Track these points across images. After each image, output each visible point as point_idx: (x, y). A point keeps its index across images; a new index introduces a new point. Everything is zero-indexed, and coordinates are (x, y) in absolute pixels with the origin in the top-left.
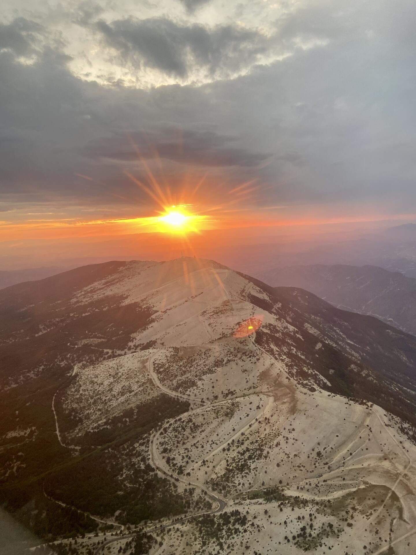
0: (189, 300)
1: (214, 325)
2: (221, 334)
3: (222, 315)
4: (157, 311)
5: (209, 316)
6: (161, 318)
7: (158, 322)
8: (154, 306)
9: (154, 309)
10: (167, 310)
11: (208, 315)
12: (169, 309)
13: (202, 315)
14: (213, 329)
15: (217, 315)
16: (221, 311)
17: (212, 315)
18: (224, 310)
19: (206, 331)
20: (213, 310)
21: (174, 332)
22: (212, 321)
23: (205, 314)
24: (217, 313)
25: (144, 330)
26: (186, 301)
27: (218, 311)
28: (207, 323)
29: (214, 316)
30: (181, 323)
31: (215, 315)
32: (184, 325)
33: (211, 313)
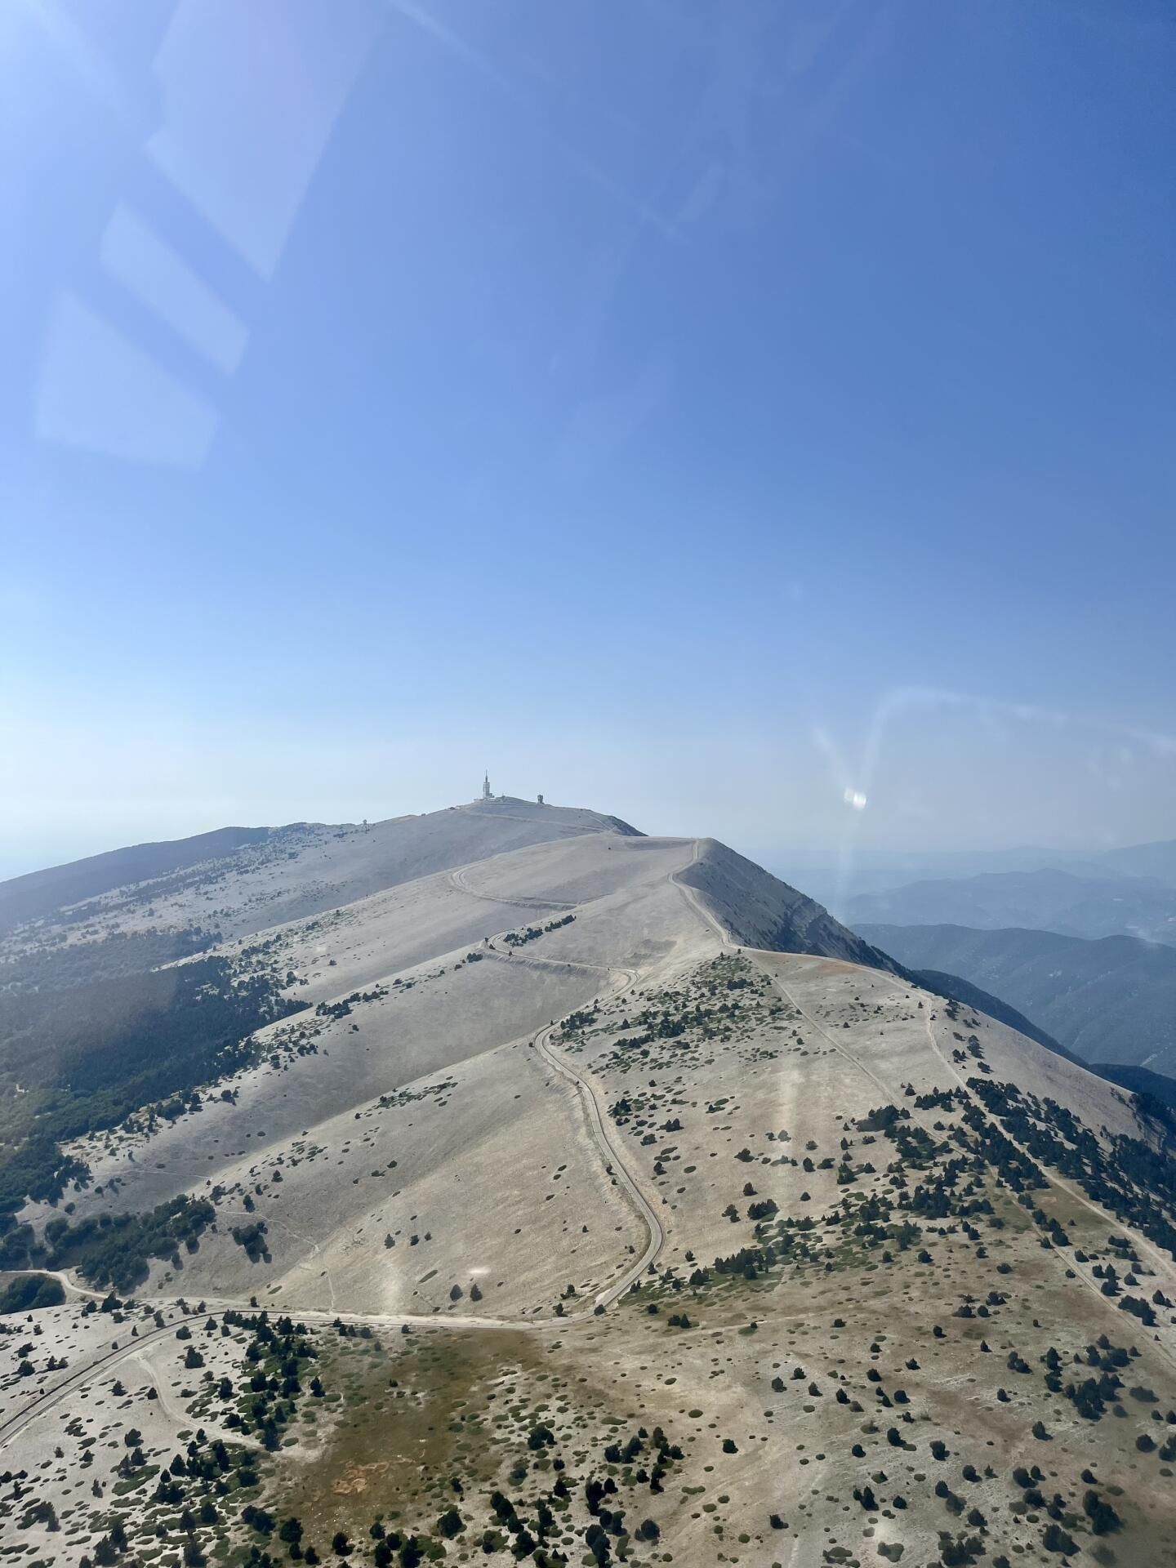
0: (490, 952)
1: (661, 1118)
2: (743, 1213)
3: (716, 1047)
4: (300, 1006)
5: (617, 1049)
6: (304, 1042)
7: (276, 1066)
8: (291, 979)
9: (286, 994)
10: (355, 998)
11: (609, 1044)
12: (367, 998)
13: (567, 1036)
14: (656, 1150)
15: (672, 1040)
16: (700, 1018)
17: (635, 1043)
18: (724, 1009)
19: (597, 1166)
20: (637, 1007)
21: (357, 1142)
22: (636, 1084)
23: (587, 1029)
24: (671, 1029)
25: (172, 1114)
26: (473, 958)
27: (676, 1018)
28: (600, 1094)
29: (653, 1049)
30: (415, 1087)
31: (660, 1042)
32: (431, 1097)
33: (626, 1025)
